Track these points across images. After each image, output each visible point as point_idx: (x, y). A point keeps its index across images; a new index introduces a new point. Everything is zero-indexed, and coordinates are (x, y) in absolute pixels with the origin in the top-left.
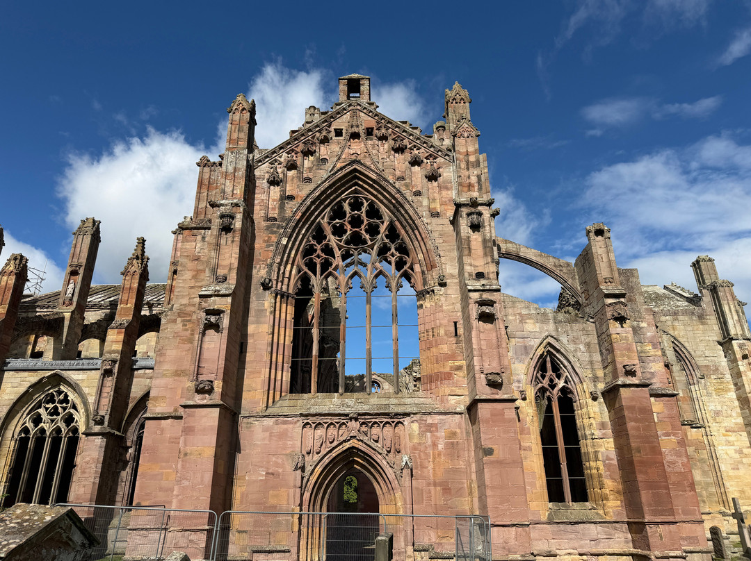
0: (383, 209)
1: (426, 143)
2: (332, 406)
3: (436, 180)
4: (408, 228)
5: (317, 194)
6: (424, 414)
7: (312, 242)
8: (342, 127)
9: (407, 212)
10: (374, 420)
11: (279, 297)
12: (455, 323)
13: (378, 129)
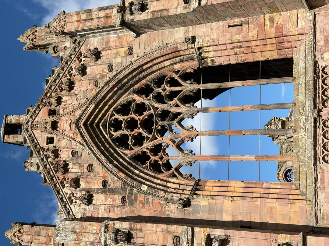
0: (122, 100)
1: (67, 61)
2: (306, 137)
3: (99, 53)
4: (141, 76)
5: (103, 158)
6: (315, 48)
7: (148, 164)
8: (46, 138)
9: (126, 76)
10: (321, 95)
11: (197, 192)
12: (229, 26)
13: (51, 104)
